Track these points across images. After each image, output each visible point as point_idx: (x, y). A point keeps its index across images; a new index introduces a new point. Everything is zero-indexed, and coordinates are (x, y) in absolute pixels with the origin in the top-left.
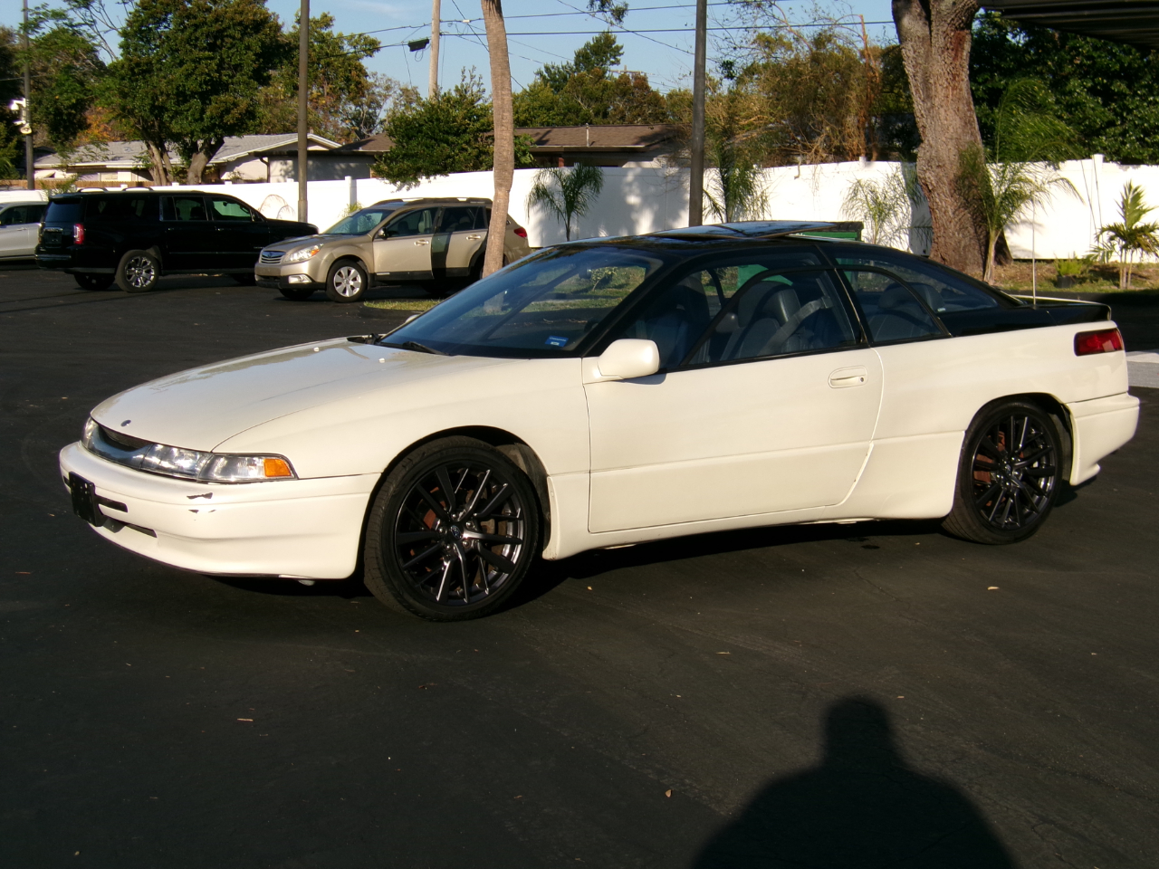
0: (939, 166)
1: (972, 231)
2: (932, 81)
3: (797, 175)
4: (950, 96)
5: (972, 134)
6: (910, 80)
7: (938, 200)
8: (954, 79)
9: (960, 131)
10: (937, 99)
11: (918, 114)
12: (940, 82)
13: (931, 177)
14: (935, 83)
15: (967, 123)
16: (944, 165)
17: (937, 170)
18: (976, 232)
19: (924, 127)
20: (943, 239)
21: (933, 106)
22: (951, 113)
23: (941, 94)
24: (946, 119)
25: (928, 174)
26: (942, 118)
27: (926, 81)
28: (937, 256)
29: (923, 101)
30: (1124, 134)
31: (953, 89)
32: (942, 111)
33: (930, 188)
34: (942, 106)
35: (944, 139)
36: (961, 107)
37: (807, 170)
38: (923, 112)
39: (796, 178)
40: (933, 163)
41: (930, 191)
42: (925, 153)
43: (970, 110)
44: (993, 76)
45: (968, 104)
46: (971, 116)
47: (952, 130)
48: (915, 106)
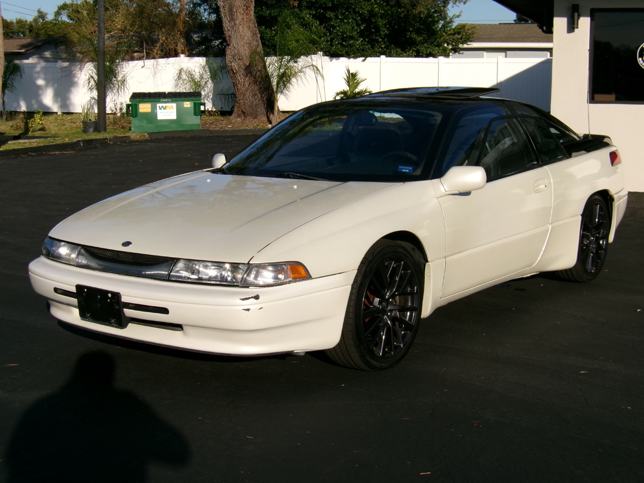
0: (239, 59)
1: (260, 96)
2: (234, 10)
3: (143, 65)
4: (245, 19)
5: (257, 40)
6: (221, 9)
7: (239, 79)
8: (247, 9)
9: (250, 39)
10: (237, 21)
11: (226, 29)
12: (239, 11)
13: (235, 65)
14: (236, 11)
15: (254, 34)
16: (242, 58)
17: (239, 61)
18: (261, 96)
19: (230, 37)
20: (243, 101)
21: (235, 24)
22: (246, 29)
23: (240, 17)
24: (243, 32)
25: (233, 64)
26: (240, 31)
27: (231, 10)
28: (239, 110)
29: (229, 22)
30: (332, 40)
31: (246, 15)
32: (240, 27)
33: (235, 72)
34: (240, 25)
35: (242, 43)
36: (251, 25)
37: (149, 63)
38: (229, 28)
39: (142, 67)
40: (236, 57)
41: (234, 73)
42: (231, 52)
43: (255, 27)
44: (262, 9)
45: (254, 23)
46: (256, 31)
47: (246, 38)
48: (224, 25)
